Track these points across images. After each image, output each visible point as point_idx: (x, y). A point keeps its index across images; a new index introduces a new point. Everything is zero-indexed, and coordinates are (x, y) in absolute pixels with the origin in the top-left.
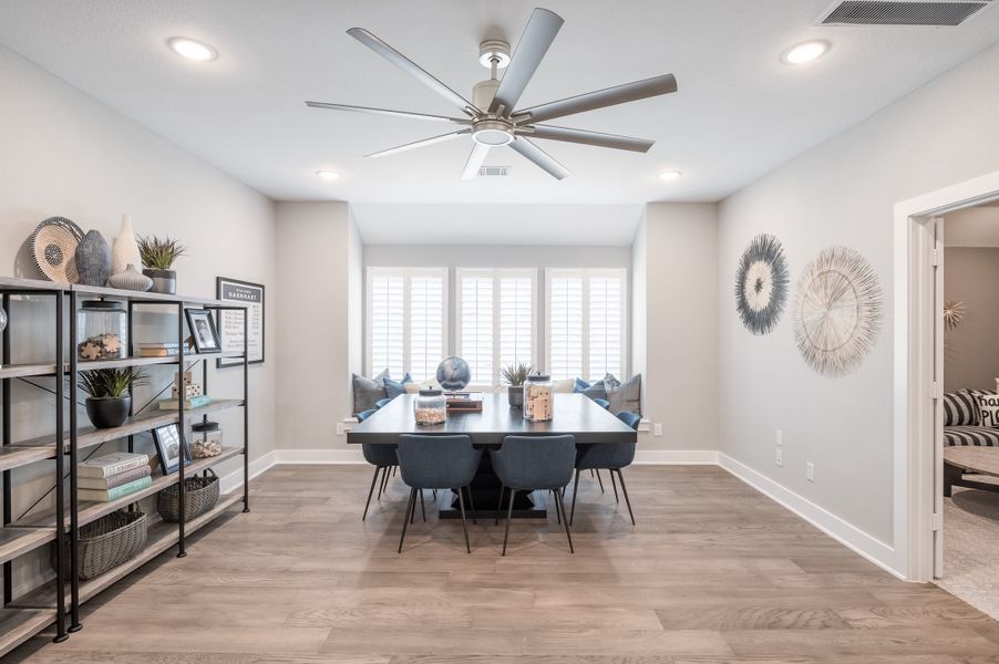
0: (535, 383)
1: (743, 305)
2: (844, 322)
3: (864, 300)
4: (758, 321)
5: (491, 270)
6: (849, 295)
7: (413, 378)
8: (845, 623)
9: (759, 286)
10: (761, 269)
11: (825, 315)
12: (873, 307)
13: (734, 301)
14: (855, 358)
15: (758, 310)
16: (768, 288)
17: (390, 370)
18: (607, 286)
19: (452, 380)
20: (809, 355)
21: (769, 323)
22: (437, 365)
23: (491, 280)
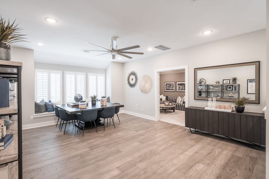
0: (103, 98)
1: (129, 83)
2: (148, 86)
3: (151, 83)
4: (132, 86)
5: (74, 72)
6: (148, 82)
7: (52, 101)
8: (154, 126)
9: (132, 80)
10: (132, 77)
11: (145, 85)
12: (152, 84)
13: (127, 82)
14: (150, 91)
15: (132, 84)
16: (134, 80)
17: (44, 100)
18: (101, 78)
19: (80, 99)
20: (142, 91)
21: (134, 86)
22: (74, 96)
23: (74, 75)
